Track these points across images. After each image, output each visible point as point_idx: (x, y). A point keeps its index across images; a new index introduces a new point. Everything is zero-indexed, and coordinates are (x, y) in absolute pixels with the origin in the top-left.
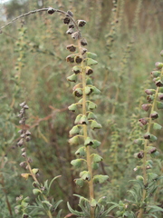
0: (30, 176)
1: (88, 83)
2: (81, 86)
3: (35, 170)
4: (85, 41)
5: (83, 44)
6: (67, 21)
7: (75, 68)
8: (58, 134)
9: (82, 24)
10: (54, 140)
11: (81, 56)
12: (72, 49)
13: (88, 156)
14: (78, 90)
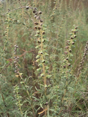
0: (19, 76)
1: (43, 38)
2: (41, 39)
3: (21, 74)
4: (42, 20)
5: (41, 21)
6: (34, 12)
7: (38, 31)
8: (28, 64)
9: (40, 13)
10: (26, 67)
11: (40, 27)
12: (37, 24)
13: (44, 67)
14: (39, 40)
